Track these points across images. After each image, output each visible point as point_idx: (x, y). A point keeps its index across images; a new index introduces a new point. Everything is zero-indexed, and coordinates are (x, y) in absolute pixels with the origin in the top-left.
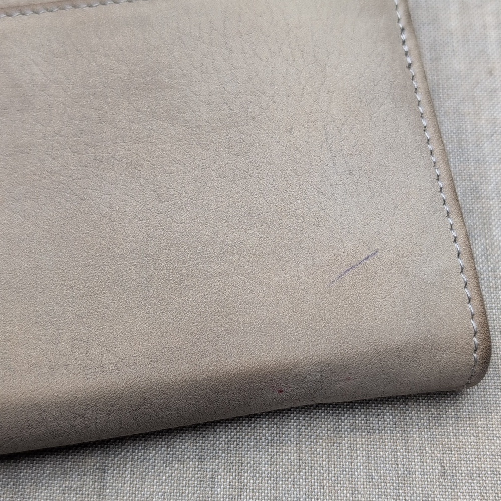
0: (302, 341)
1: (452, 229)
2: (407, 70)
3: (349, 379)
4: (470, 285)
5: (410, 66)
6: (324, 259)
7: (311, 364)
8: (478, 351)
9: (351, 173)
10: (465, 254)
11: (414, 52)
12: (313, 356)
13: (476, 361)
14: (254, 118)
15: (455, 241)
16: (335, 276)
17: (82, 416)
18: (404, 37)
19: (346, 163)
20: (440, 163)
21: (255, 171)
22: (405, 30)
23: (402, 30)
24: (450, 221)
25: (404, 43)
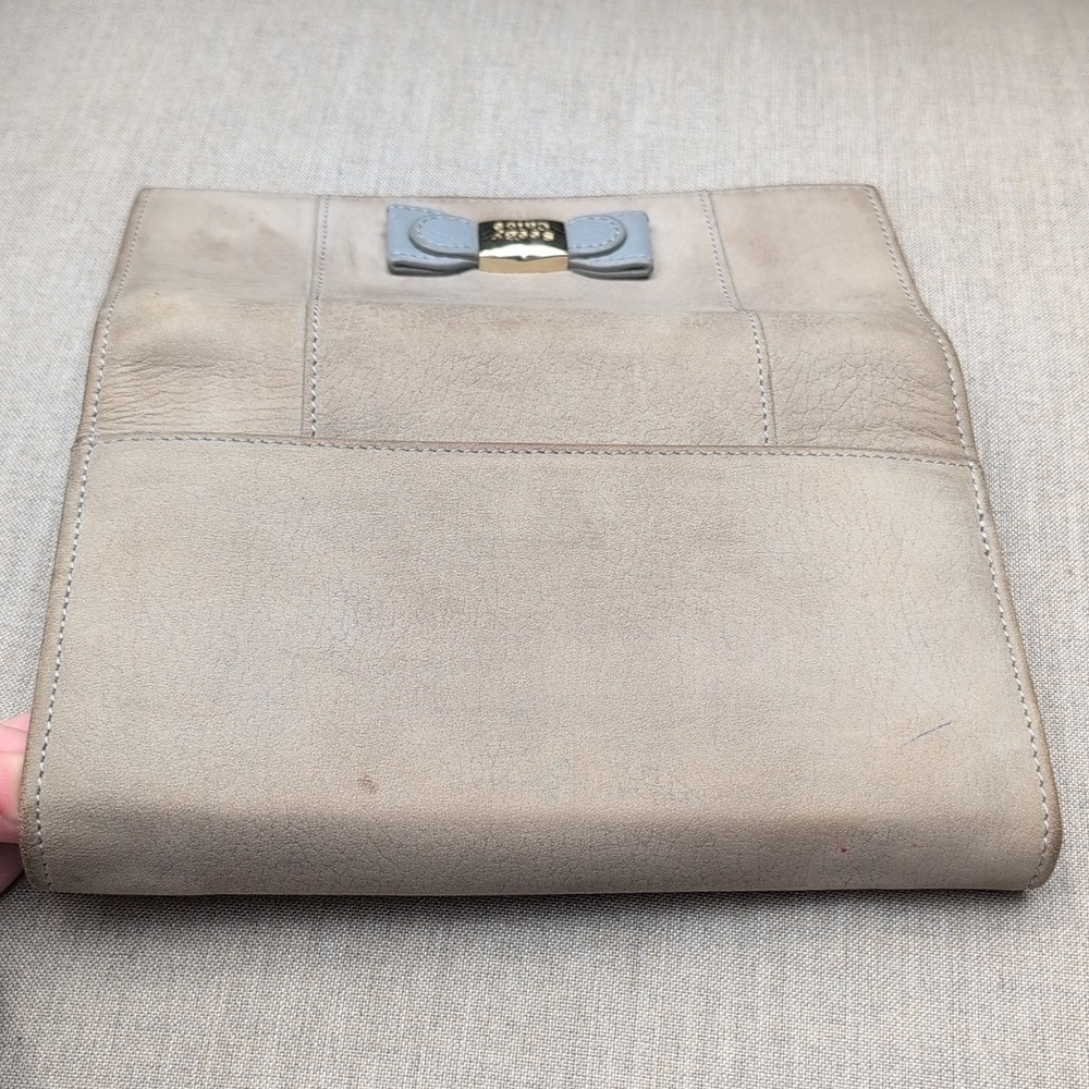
0: (872, 797)
1: (1026, 714)
2: (984, 556)
3: (915, 846)
4: (1043, 770)
5: (987, 553)
6: (898, 721)
7: (879, 821)
8: (1048, 835)
9: (926, 645)
10: (1038, 740)
11: (992, 540)
12: (882, 813)
13: (1046, 847)
14: (828, 580)
15: (1029, 726)
16: (908, 739)
17: (645, 843)
18: (982, 524)
19: (922, 635)
20: (1016, 650)
21: (828, 630)
22: (984, 518)
23: (982, 516)
24: (1025, 706)
25: (982, 529)
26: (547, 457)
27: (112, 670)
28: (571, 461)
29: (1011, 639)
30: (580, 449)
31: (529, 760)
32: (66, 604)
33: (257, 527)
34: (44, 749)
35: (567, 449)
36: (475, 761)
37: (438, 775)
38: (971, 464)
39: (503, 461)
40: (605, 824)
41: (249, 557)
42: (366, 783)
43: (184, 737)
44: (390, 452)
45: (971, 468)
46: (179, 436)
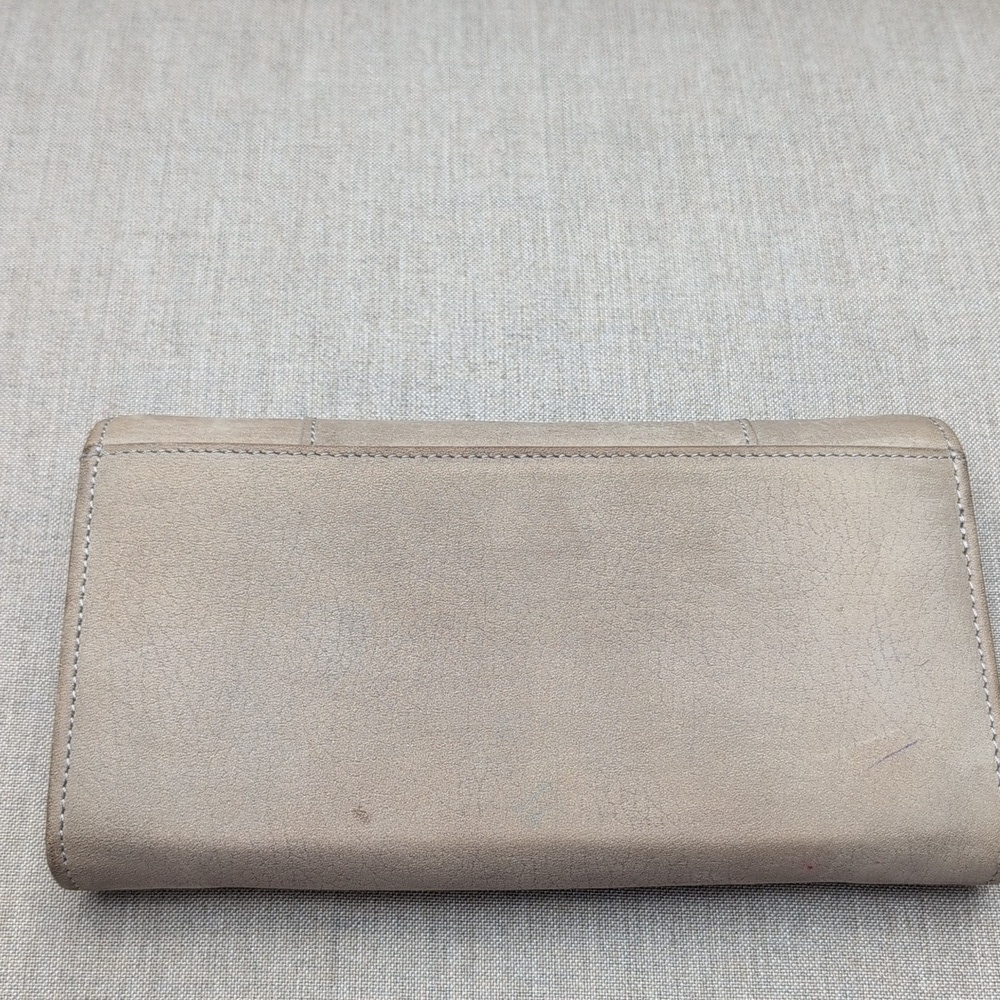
2: (962, 555)
3: (877, 863)
5: (966, 551)
6: (866, 742)
7: (844, 843)
11: (972, 536)
12: (847, 835)
15: (994, 739)
16: (874, 761)
18: (962, 519)
22: (965, 513)
23: (962, 511)
24: (991, 718)
25: (962, 525)
26: (534, 462)
27: (123, 707)
28: (559, 465)
29: (983, 646)
30: (568, 453)
31: (514, 784)
32: (79, 633)
33: (257, 546)
34: (64, 786)
35: (555, 453)
36: (463, 786)
37: (428, 803)
38: (954, 454)
39: (492, 467)
40: (584, 848)
41: (248, 579)
42: (361, 815)
43: (190, 774)
44: (384, 459)
45: (953, 458)
46: (181, 448)
